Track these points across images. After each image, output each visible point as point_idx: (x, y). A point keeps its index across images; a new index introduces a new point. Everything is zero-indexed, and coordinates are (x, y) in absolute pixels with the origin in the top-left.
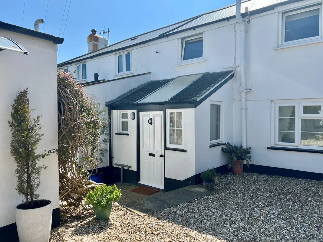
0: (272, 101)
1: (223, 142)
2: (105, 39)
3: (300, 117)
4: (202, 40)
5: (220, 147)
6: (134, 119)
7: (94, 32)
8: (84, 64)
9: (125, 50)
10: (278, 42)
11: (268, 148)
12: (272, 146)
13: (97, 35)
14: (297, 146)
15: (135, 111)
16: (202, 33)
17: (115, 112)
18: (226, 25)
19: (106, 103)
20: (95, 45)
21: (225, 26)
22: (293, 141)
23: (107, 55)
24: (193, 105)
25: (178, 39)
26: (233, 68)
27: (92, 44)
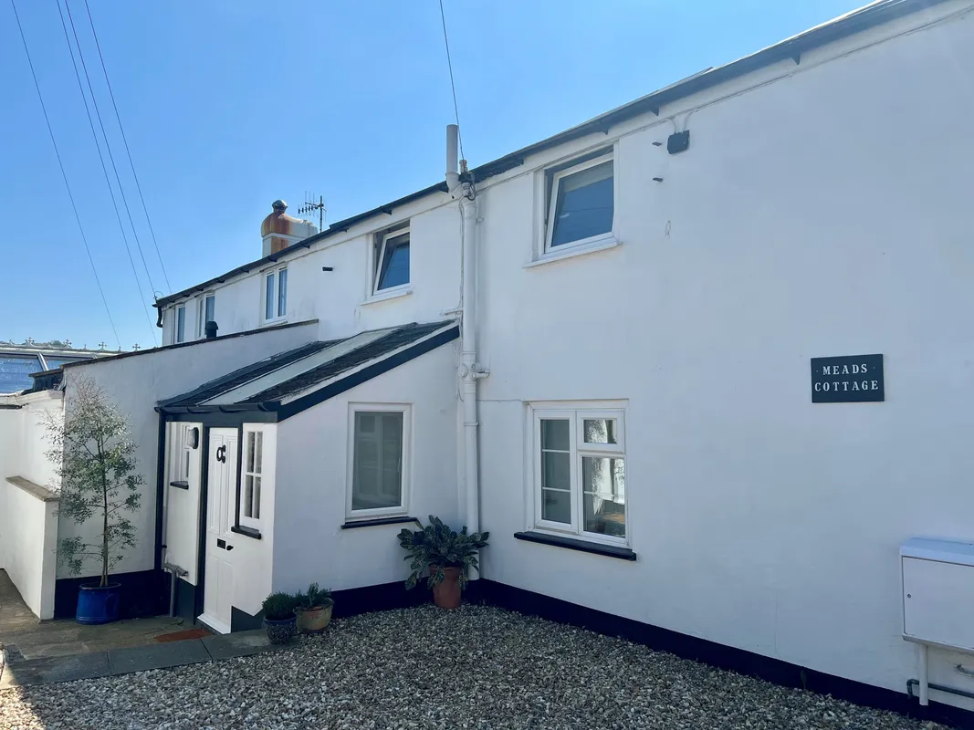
0: (527, 403)
1: (411, 515)
2: (309, 224)
3: (580, 451)
4: (407, 244)
5: (397, 528)
6: (196, 446)
7: (279, 207)
8: (210, 295)
9: (275, 263)
10: (535, 249)
11: (519, 536)
12: (530, 530)
13: (287, 215)
14: (574, 534)
15: (199, 426)
16: (406, 224)
17: (174, 428)
18: (445, 202)
19: (159, 402)
20: (280, 242)
21: (445, 205)
22: (566, 519)
23: (246, 275)
24: (275, 414)
25: (368, 234)
26: (456, 312)
27: (270, 239)
